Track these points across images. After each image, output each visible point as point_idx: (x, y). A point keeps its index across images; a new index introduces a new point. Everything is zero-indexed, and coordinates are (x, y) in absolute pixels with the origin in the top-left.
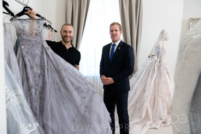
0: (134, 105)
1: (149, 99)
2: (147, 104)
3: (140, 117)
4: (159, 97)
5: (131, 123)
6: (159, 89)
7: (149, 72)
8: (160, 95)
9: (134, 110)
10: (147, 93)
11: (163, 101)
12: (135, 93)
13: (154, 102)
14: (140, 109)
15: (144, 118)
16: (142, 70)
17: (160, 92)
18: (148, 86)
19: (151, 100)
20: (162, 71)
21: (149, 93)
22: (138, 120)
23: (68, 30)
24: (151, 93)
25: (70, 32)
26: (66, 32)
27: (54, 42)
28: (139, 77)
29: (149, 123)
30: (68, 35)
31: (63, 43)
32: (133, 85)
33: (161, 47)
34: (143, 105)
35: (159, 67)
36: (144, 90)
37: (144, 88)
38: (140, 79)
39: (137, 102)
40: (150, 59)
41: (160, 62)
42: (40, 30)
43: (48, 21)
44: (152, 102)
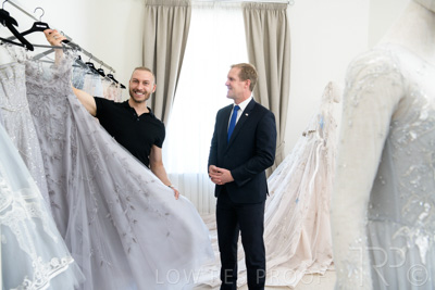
0: (276, 229)
1: (305, 217)
2: (302, 227)
3: (288, 252)
5: (268, 264)
6: (325, 196)
7: (304, 164)
8: (327, 208)
9: (276, 238)
10: (300, 206)
12: (278, 206)
13: (315, 223)
14: (287, 237)
15: (296, 255)
17: (325, 202)
19: (308, 219)
20: (330, 162)
21: (304, 205)
22: (283, 259)
23: (141, 79)
24: (309, 203)
25: (145, 83)
26: (137, 81)
27: (113, 101)
29: (305, 264)
30: (141, 87)
31: (131, 104)
32: (274, 189)
33: (327, 114)
34: (293, 229)
35: (324, 153)
36: (294, 200)
37: (295, 196)
39: (281, 223)
40: (306, 138)
41: (325, 144)
42: (66, 69)
43: (85, 53)
44: (312, 223)
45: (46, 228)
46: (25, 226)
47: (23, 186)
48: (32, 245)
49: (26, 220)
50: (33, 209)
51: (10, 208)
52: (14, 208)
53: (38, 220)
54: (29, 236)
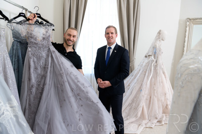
0: (130, 105)
1: (145, 98)
2: (143, 104)
3: (136, 116)
4: (154, 97)
5: (126, 123)
6: (155, 88)
7: (146, 72)
8: (156, 94)
9: (130, 109)
10: (143, 93)
11: (158, 100)
13: (150, 101)
14: (136, 109)
15: (140, 118)
16: (138, 70)
17: (155, 92)
18: (144, 86)
19: (147, 99)
20: (159, 72)
21: (145, 93)
23: (72, 34)
24: (147, 92)
28: (136, 76)
29: (144, 122)
32: (130, 84)
34: (139, 105)
35: (156, 67)
36: (140, 90)
37: (140, 88)
38: (137, 78)
39: (133, 101)
41: (156, 62)
42: (48, 35)
44: (148, 101)
45: (20, 120)
46: (10, 121)
47: (9, 100)
48: (14, 130)
49: (11, 118)
50: (14, 111)
51: (3, 113)
52: (5, 113)
53: (16, 116)
54: (12, 126)
